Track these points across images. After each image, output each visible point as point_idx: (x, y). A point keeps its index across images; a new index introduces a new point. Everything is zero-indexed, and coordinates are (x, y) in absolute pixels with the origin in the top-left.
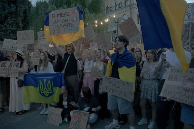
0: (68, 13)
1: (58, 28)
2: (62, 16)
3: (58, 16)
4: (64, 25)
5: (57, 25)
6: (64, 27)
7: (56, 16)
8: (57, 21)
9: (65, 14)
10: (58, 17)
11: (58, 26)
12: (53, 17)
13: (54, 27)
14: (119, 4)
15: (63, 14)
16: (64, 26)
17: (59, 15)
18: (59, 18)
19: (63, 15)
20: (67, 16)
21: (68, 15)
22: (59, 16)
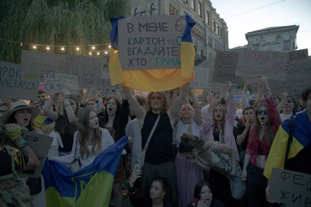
0: (164, 25)
1: (140, 56)
2: (151, 29)
3: (141, 27)
4: (156, 50)
5: (139, 48)
6: (156, 56)
7: (136, 27)
8: (138, 40)
9: (158, 26)
10: (140, 31)
11: (139, 51)
12: (128, 28)
13: (130, 51)
14: (142, 12)
15: (154, 25)
16: (156, 53)
17: (144, 27)
18: (144, 34)
19: (154, 29)
20: (164, 31)
21: (164, 29)
22: (143, 30)
